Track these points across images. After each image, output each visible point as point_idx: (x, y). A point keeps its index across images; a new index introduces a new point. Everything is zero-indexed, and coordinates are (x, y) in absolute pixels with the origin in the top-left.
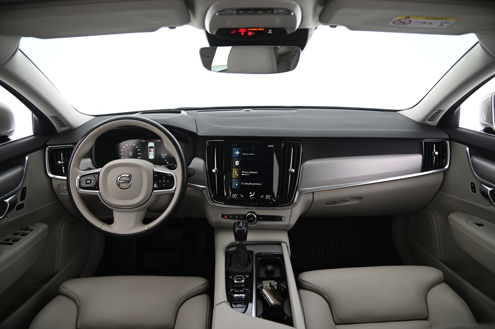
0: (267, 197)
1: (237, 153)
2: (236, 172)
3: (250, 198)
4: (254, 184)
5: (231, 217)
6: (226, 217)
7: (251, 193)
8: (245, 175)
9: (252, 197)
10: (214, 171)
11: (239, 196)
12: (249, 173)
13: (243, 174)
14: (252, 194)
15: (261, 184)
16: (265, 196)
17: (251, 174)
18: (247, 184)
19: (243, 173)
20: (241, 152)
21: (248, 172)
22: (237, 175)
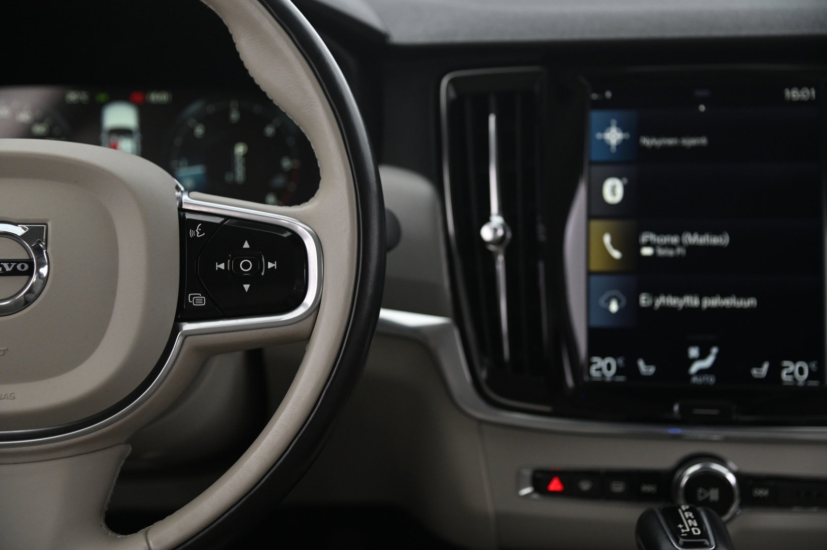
0: (792, 374)
1: (614, 136)
2: (607, 239)
3: (695, 380)
4: (715, 302)
5: (585, 486)
6: (555, 485)
7: (694, 352)
8: (661, 252)
9: (701, 372)
10: (487, 233)
11: (627, 369)
12: (681, 244)
13: (647, 251)
14: (703, 356)
15: (751, 302)
16: (775, 370)
17: (691, 248)
18: (672, 301)
19: (649, 244)
20: (634, 130)
21: (674, 240)
22: (616, 254)
